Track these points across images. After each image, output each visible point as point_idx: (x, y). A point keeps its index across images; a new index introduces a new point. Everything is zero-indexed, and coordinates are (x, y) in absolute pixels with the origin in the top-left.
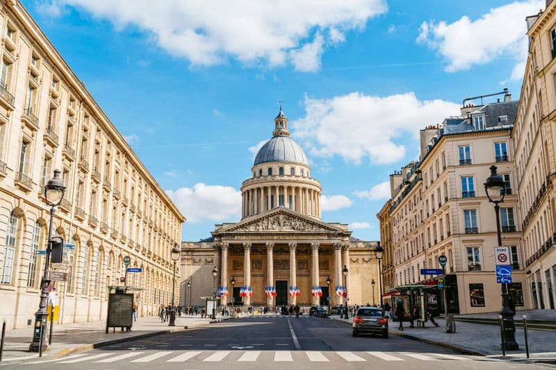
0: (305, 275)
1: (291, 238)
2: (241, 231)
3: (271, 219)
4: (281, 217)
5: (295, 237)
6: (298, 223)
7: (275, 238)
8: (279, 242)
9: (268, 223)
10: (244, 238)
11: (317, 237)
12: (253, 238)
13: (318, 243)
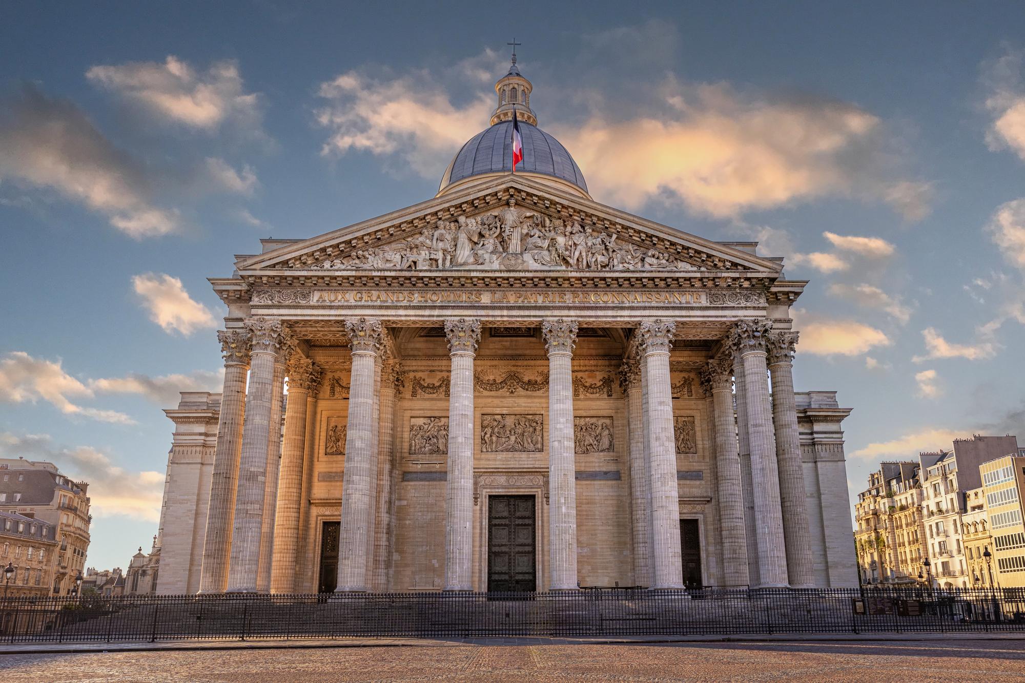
0: (605, 475)
1: (554, 298)
2: (341, 268)
3: (472, 224)
4: (511, 215)
5: (569, 299)
6: (579, 239)
7: (486, 299)
8: (502, 317)
9: (455, 240)
10: (351, 297)
11: (665, 298)
12: (390, 298)
13: (669, 318)
